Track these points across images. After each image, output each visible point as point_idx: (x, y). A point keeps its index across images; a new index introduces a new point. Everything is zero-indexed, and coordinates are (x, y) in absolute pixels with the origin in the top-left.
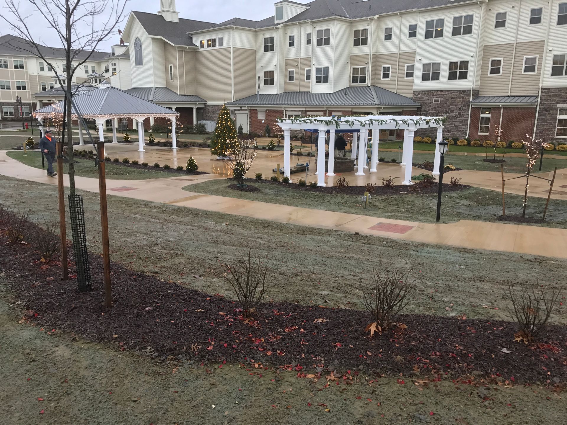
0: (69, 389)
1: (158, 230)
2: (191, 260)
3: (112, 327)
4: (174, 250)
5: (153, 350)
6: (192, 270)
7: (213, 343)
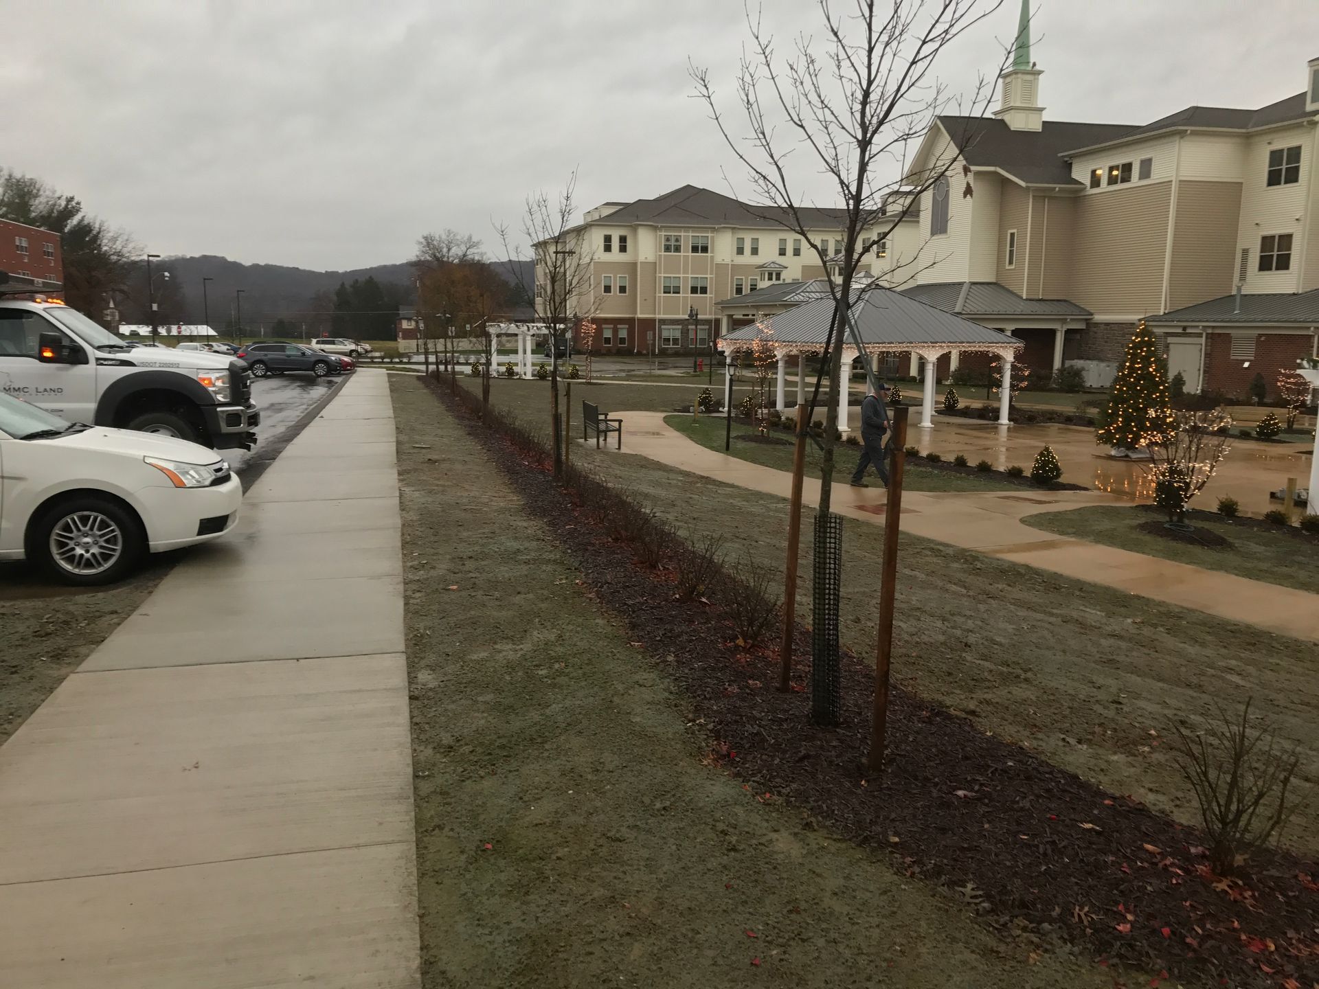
0: (803, 930)
1: (968, 613)
2: (1052, 697)
3: (886, 818)
4: (1008, 665)
5: (981, 893)
6: (1057, 722)
7: (1130, 917)
